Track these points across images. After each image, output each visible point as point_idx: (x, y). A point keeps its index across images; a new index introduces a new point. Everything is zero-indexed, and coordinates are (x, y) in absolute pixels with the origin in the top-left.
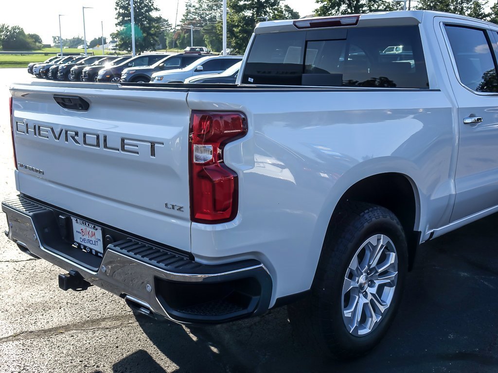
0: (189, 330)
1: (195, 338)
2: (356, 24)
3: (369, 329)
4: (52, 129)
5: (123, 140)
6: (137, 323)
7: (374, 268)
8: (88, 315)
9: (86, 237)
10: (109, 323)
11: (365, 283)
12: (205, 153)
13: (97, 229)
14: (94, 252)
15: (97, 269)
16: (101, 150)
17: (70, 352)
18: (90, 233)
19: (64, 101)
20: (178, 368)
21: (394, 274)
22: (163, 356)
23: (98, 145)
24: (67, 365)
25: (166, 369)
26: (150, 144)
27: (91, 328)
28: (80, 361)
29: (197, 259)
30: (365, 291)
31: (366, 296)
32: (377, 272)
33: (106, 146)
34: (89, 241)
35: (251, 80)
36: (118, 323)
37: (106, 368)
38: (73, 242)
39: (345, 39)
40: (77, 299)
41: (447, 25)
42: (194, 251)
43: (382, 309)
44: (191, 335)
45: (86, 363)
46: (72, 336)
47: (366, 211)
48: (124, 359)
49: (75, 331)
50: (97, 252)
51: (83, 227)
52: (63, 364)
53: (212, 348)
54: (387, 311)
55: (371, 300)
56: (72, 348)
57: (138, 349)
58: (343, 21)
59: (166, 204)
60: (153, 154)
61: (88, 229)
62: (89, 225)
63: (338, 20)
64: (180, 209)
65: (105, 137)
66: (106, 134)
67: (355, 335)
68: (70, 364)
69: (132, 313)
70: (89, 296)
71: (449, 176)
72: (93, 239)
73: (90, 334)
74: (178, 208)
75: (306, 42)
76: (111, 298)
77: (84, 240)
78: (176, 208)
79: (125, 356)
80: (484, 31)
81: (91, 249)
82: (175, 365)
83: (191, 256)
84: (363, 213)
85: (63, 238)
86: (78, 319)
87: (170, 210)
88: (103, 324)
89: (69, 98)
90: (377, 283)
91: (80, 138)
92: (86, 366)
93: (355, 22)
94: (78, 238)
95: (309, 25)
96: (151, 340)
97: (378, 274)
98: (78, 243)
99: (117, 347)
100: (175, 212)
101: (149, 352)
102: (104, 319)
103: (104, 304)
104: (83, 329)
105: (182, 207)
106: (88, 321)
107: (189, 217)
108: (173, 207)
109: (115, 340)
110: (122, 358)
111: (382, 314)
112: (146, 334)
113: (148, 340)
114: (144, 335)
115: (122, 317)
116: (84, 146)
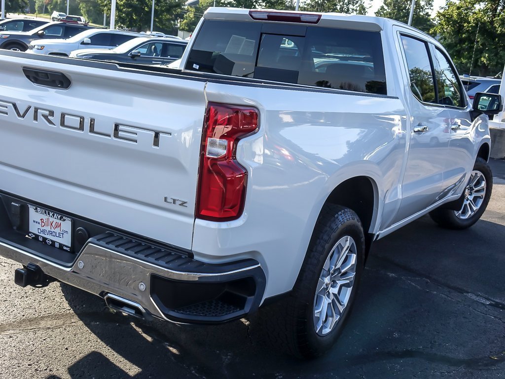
0: (140, 330)
1: (149, 339)
2: (316, 22)
3: (330, 328)
4: (15, 105)
5: (117, 126)
6: (81, 323)
7: (339, 269)
8: (22, 314)
9: (48, 228)
10: (50, 323)
11: (329, 284)
12: (218, 148)
13: (64, 220)
14: (57, 245)
15: (70, 264)
16: (86, 134)
17: (14, 355)
18: (53, 224)
19: (38, 76)
20: (140, 370)
21: (352, 275)
22: (122, 359)
23: (81, 128)
24: (15, 370)
25: (127, 371)
26: (153, 134)
27: (30, 328)
28: (29, 365)
29: (196, 258)
30: (328, 292)
31: (328, 296)
32: (340, 272)
33: (92, 130)
34: (51, 233)
35: (196, 66)
36: (60, 322)
37: (60, 372)
38: (28, 233)
39: (304, 37)
40: (4, 295)
41: (402, 34)
42: (195, 249)
43: (341, 309)
44: (144, 335)
45: (37, 367)
46: (11, 337)
47: (340, 213)
48: (79, 362)
49: (12, 332)
50: (61, 245)
51: (45, 217)
52: (10, 369)
53: (171, 349)
54: (345, 310)
55: (333, 300)
56: (14, 350)
57: (91, 351)
58: (303, 18)
59: (166, 199)
60: (156, 143)
61: (51, 219)
62: (53, 215)
63: (298, 16)
64: (183, 204)
65: (92, 120)
66: (93, 117)
67: (319, 335)
68: (18, 369)
69: (72, 311)
70: (16, 292)
71: (399, 181)
72: (57, 230)
73: (31, 335)
74: (181, 203)
75: (262, 34)
76: (43, 295)
77: (44, 231)
78: (178, 203)
79: (78, 358)
80: (426, 43)
81: (53, 242)
82: (137, 367)
83: (190, 254)
84: (337, 215)
85: (15, 228)
86: (12, 319)
87: (170, 204)
88: (43, 324)
89: (47, 74)
90: (339, 283)
91: (56, 119)
92: (36, 370)
93: (316, 20)
94: (34, 228)
95: (266, 17)
96: (102, 341)
97: (340, 275)
98: (34, 234)
99: (67, 349)
100: (177, 207)
101: (104, 354)
102: (42, 318)
103: (37, 301)
104: (21, 328)
105: (185, 203)
106: (24, 320)
107: (193, 212)
108: (174, 201)
109: (62, 341)
110: (75, 361)
111: (340, 314)
112: (95, 333)
113: (99, 340)
114: (93, 335)
115: (62, 315)
116: (61, 127)
